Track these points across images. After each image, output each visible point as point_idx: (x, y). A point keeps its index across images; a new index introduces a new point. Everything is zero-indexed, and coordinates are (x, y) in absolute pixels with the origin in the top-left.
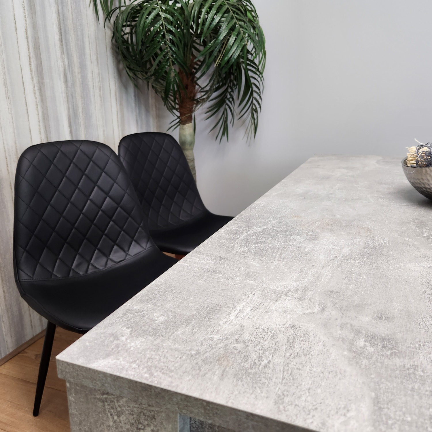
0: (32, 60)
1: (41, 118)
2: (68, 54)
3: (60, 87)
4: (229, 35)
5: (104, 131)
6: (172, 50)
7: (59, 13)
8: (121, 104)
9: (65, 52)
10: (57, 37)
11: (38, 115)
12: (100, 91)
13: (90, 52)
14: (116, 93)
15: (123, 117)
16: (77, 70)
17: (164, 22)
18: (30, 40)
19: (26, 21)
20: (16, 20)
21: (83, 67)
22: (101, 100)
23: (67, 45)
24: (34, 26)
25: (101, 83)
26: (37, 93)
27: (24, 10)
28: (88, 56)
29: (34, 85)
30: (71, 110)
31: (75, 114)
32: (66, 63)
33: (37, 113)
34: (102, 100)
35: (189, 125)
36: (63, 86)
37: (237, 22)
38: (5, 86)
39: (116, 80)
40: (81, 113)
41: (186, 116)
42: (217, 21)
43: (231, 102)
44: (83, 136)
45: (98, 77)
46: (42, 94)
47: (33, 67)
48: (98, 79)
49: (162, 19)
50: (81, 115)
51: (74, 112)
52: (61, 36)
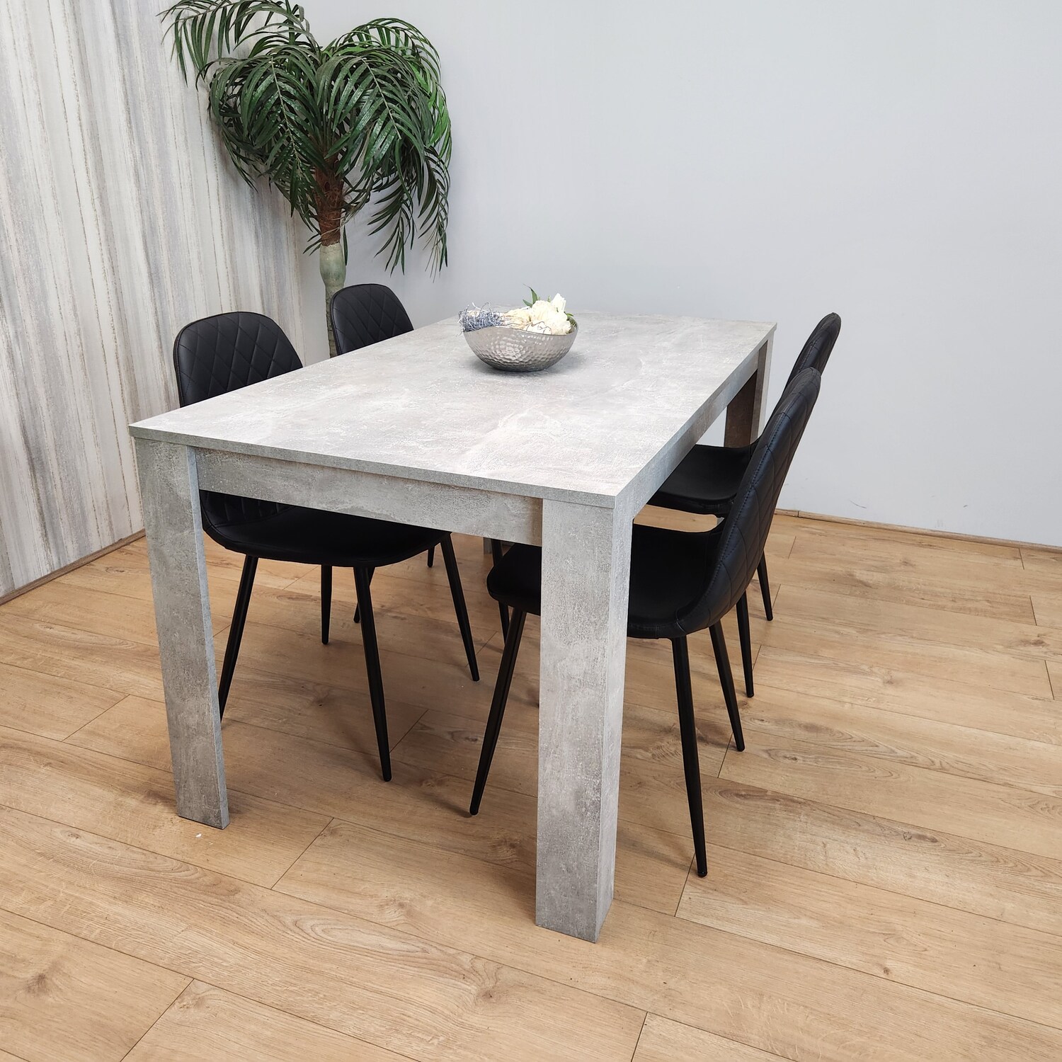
0: (88, 157)
1: (103, 239)
2: (139, 140)
3: (128, 189)
4: (373, 121)
5: (199, 253)
6: (296, 136)
7: (124, 80)
8: (228, 208)
9: (135, 138)
10: (123, 117)
11: (99, 234)
12: (192, 191)
13: (174, 131)
14: (218, 191)
15: (231, 227)
16: (153, 162)
17: (281, 96)
18: (84, 128)
19: (78, 101)
20: (65, 103)
21: (163, 154)
23: (137, 127)
24: (90, 106)
25: (193, 178)
26: (97, 202)
27: (76, 85)
28: (170, 138)
29: (92, 191)
30: (146, 224)
31: (153, 230)
32: (138, 154)
33: (97, 232)
34: (195, 204)
35: (335, 245)
36: (135, 189)
37: (386, 103)
38: (54, 196)
39: (218, 170)
40: (162, 227)
41: (328, 232)
42: (356, 99)
43: (409, 207)
44: (166, 262)
45: (188, 168)
46: (103, 203)
47: (90, 166)
48: (188, 171)
49: (278, 91)
50: (161, 230)
51: (151, 227)
52: (129, 114)
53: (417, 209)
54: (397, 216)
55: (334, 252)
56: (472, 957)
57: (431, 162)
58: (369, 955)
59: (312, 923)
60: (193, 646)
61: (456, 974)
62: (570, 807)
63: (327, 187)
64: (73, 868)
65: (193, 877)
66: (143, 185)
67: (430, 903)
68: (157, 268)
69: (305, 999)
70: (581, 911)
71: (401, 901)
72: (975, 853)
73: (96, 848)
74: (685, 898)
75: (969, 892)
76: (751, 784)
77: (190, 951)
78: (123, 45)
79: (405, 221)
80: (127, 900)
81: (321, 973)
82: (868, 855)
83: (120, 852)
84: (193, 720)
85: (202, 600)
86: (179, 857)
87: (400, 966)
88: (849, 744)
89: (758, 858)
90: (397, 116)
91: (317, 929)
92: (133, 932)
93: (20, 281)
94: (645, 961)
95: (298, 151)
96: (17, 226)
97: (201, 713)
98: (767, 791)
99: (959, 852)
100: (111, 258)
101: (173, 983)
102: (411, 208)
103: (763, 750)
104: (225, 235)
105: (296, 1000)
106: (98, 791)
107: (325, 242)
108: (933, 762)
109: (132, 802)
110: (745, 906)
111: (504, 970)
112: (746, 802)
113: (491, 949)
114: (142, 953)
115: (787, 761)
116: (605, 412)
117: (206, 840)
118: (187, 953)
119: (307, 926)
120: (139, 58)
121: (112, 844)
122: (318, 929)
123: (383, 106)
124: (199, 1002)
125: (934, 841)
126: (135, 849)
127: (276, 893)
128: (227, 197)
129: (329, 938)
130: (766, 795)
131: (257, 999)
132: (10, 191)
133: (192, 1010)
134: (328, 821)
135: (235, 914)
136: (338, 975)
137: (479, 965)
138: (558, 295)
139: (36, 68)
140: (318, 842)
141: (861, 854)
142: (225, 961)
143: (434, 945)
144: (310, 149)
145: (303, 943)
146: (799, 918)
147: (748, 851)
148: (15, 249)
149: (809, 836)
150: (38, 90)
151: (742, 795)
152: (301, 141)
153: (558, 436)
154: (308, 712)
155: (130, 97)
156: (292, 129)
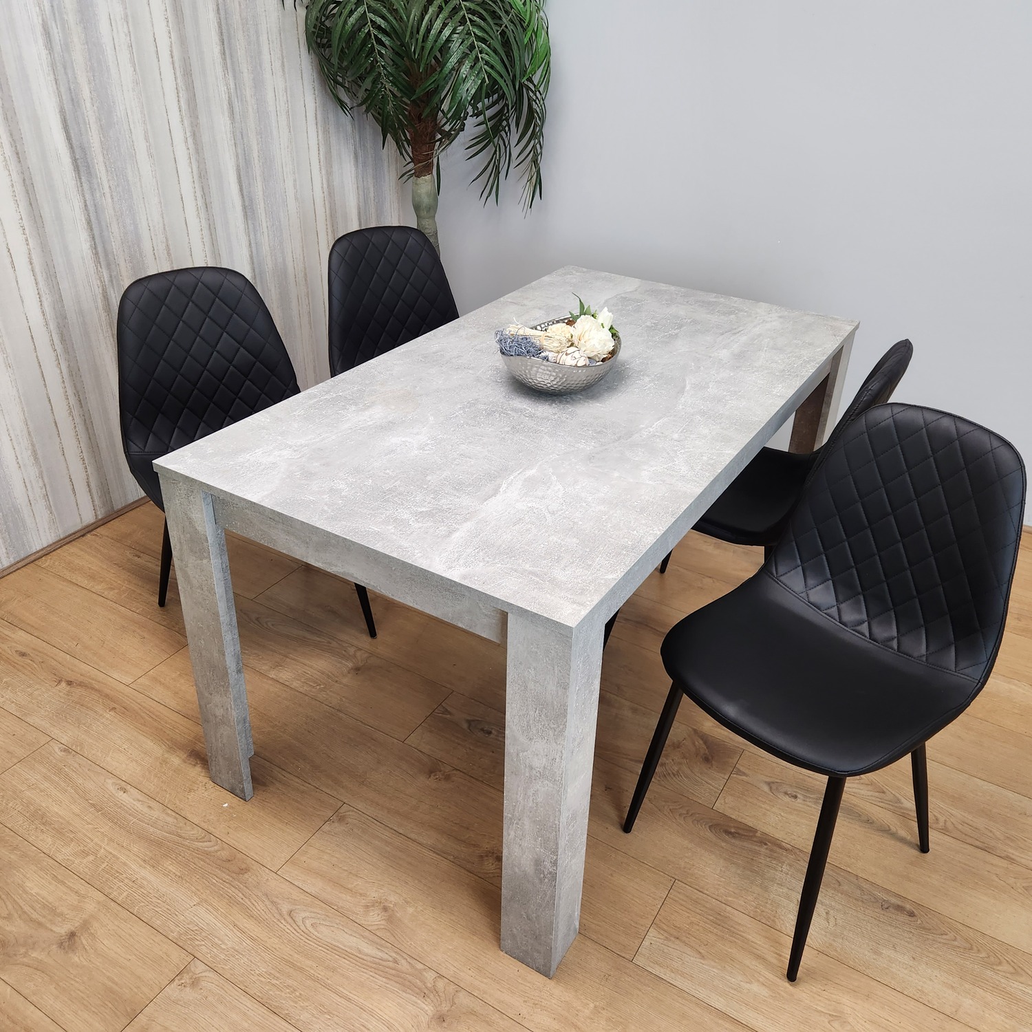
0: (181, 95)
1: (196, 177)
2: (234, 71)
3: (222, 124)
5: (295, 181)
6: (386, 70)
7: (218, 9)
8: (326, 132)
9: (229, 69)
10: (217, 49)
11: (192, 172)
12: (288, 117)
13: (270, 57)
14: (315, 115)
15: (328, 153)
16: (248, 92)
17: (372, 29)
18: (177, 65)
19: (170, 38)
20: (156, 40)
21: (258, 84)
22: (290, 132)
23: (231, 56)
24: (183, 41)
25: (290, 104)
26: (190, 141)
27: (168, 22)
28: (267, 66)
29: (184, 130)
30: (240, 157)
31: (248, 162)
32: (232, 86)
33: (190, 170)
34: (292, 131)
35: (428, 177)
36: (228, 122)
37: (476, 43)
38: (147, 140)
39: (316, 92)
40: (256, 158)
41: (420, 164)
42: (444, 38)
43: (506, 134)
44: (260, 193)
45: (285, 94)
46: (196, 141)
47: (182, 105)
48: (285, 98)
49: (369, 23)
50: (256, 161)
51: (246, 159)
52: (223, 44)
53: (514, 137)
54: (495, 142)
55: (425, 184)
56: (436, 975)
57: (530, 92)
58: (346, 957)
59: (303, 915)
60: (216, 654)
61: (418, 991)
62: (530, 869)
63: (420, 119)
64: (116, 823)
65: (212, 849)
66: (237, 117)
67: (410, 910)
68: (251, 200)
69: (283, 994)
70: (539, 952)
71: (386, 904)
72: (951, 935)
73: (139, 806)
74: (646, 943)
75: (931, 980)
76: (743, 821)
77: (197, 928)
79: (502, 147)
80: (154, 864)
81: (301, 970)
82: (840, 922)
83: (157, 813)
84: (219, 712)
85: (221, 619)
86: (205, 826)
87: (371, 974)
88: (855, 786)
89: (729, 908)
90: (486, 57)
91: (307, 921)
92: (154, 900)
93: (115, 228)
94: (592, 1005)
95: (388, 85)
96: (109, 173)
97: (225, 708)
98: (756, 831)
99: (934, 932)
100: (204, 195)
101: (177, 957)
102: (508, 134)
103: (766, 782)
104: (322, 160)
105: (275, 994)
106: (149, 744)
107: (418, 174)
108: (937, 819)
109: (176, 760)
110: (702, 961)
111: (462, 995)
112: (733, 841)
113: (455, 969)
114: (157, 923)
115: (787, 799)
116: (616, 474)
117: (231, 811)
118: (194, 929)
119: (299, 917)
121: (153, 804)
122: (308, 923)
123: (472, 46)
124: (195, 983)
125: (912, 914)
126: (169, 812)
127: (279, 877)
128: (326, 120)
129: (316, 933)
130: (755, 836)
131: (243, 988)
132: (103, 139)
133: (188, 989)
134: (339, 806)
135: (240, 895)
136: (316, 974)
137: (441, 984)
138: (606, 309)
139: (126, 8)
140: (326, 827)
141: (832, 920)
142: (224, 943)
143: (405, 956)
144: (401, 84)
145: (293, 935)
146: (750, 983)
147: (720, 899)
148: (108, 195)
149: (785, 890)
150: (129, 32)
151: (731, 833)
152: (392, 76)
153: (553, 513)
154: (345, 681)
155: (224, 26)
156: (383, 64)
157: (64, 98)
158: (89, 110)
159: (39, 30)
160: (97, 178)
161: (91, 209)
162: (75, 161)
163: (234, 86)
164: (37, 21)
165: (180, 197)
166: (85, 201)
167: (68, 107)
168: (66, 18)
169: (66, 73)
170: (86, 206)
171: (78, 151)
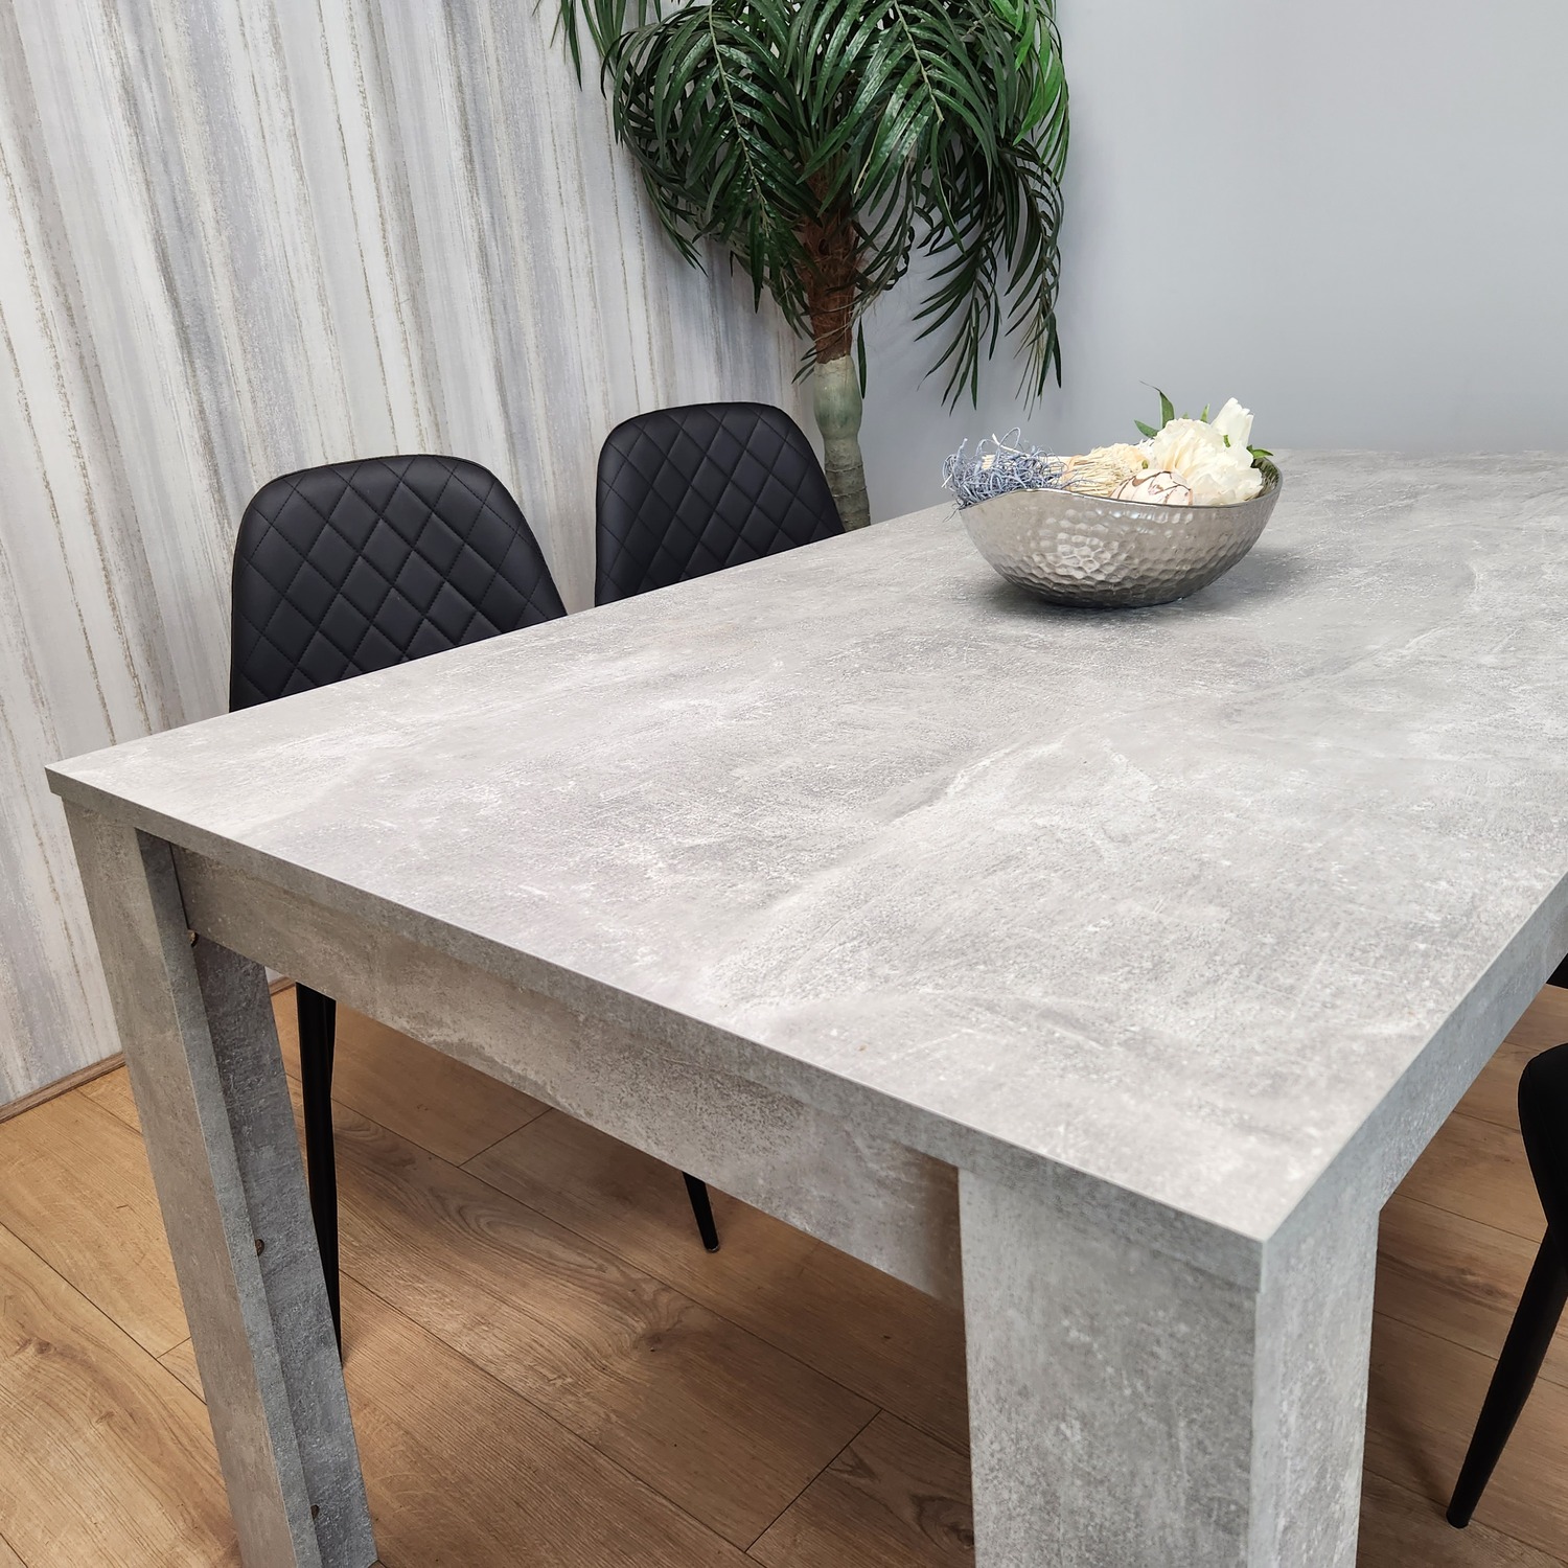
0: (389, 227)
1: (417, 376)
2: (489, 191)
3: (467, 282)
4: (887, 91)
5: (606, 394)
6: (756, 151)
7: (460, 84)
8: (662, 311)
9: (480, 189)
10: (457, 153)
11: (410, 365)
12: (592, 282)
13: (556, 172)
14: (644, 279)
15: (668, 348)
16: (516, 231)
17: (724, 73)
18: (382, 174)
20: (343, 129)
21: (535, 218)
22: (595, 307)
23: (485, 168)
24: (394, 134)
25: (595, 259)
26: (406, 308)
27: (365, 98)
28: (551, 188)
29: (396, 289)
30: (502, 345)
31: (516, 354)
32: (486, 218)
33: (406, 361)
34: (599, 305)
35: (841, 361)
36: (478, 280)
37: (916, 51)
38: (323, 300)
39: (644, 241)
40: (532, 349)
41: (826, 335)
42: (855, 53)
43: (988, 276)
44: (541, 412)
45: (585, 240)
46: (417, 309)
47: (392, 245)
48: (586, 247)
49: (720, 64)
50: (532, 355)
51: (512, 350)
52: (469, 145)
53: (1004, 275)
54: (967, 300)
55: (836, 375)
57: (1031, 179)
63: (823, 251)
66: (497, 275)
68: (523, 423)
78: (458, 20)
79: (982, 302)
90: (937, 75)
93: (257, 454)
95: (759, 180)
96: (249, 356)
100: (433, 409)
102: (993, 277)
104: (656, 359)
107: (823, 355)
120: (490, 42)
123: (909, 58)
128: (662, 291)
132: (237, 295)
138: (1233, 402)
139: (285, 68)
144: (782, 174)
148: (246, 396)
150: (291, 110)
152: (765, 158)
153: (1124, 840)
154: (623, 1367)
155: (471, 116)
156: (747, 138)
157: (163, 215)
158: (213, 245)
159: (115, 91)
160: (225, 363)
161: (212, 418)
162: (182, 329)
163: (489, 219)
164: (112, 74)
165: (386, 408)
166: (201, 404)
167: (170, 233)
168: (168, 74)
169: (167, 171)
170: (202, 412)
171: (187, 311)
